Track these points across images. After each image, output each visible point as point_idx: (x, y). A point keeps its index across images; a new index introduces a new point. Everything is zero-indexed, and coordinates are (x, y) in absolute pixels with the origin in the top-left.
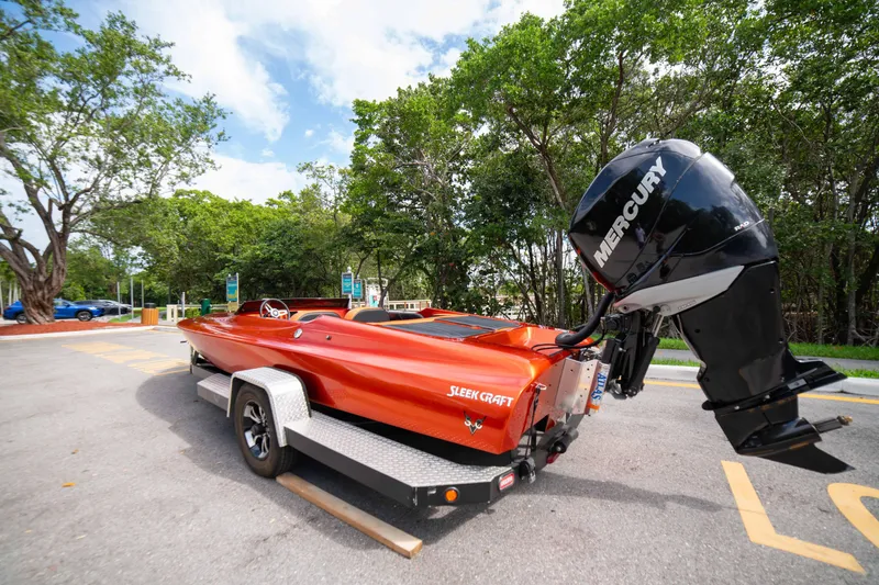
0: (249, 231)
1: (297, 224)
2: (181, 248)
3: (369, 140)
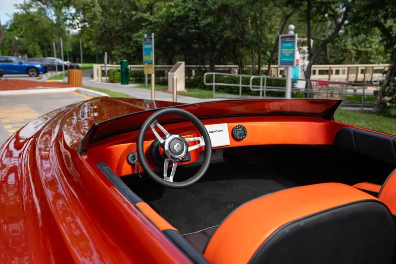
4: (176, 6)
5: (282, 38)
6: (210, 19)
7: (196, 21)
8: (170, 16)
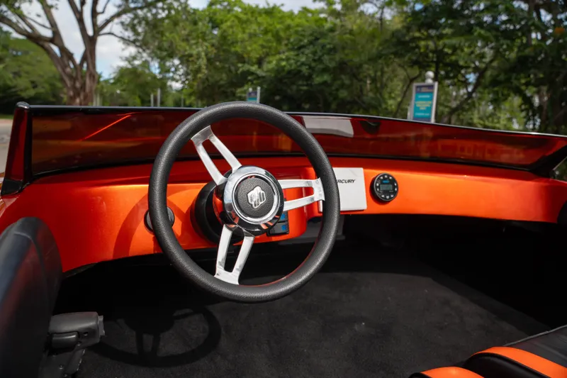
0: (279, 40)
4: (288, 59)
5: (417, 87)
6: (326, 77)
7: (309, 77)
8: (279, 70)
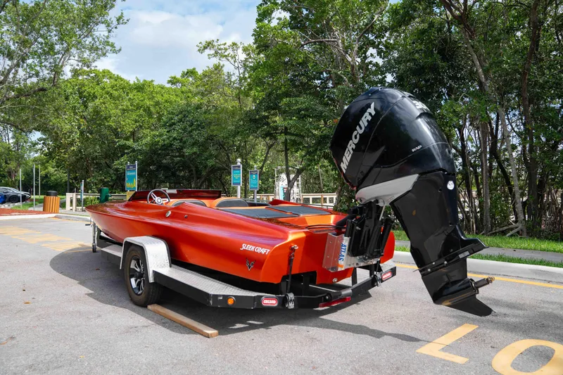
0: (150, 114)
1: (198, 107)
2: (82, 133)
3: (273, 15)
6: (195, 149)
7: (181, 150)
8: (154, 144)
